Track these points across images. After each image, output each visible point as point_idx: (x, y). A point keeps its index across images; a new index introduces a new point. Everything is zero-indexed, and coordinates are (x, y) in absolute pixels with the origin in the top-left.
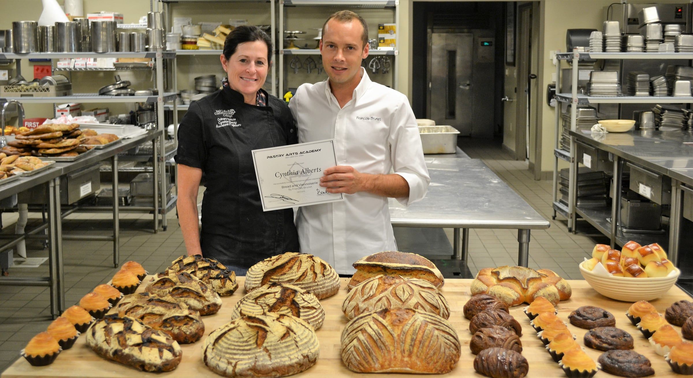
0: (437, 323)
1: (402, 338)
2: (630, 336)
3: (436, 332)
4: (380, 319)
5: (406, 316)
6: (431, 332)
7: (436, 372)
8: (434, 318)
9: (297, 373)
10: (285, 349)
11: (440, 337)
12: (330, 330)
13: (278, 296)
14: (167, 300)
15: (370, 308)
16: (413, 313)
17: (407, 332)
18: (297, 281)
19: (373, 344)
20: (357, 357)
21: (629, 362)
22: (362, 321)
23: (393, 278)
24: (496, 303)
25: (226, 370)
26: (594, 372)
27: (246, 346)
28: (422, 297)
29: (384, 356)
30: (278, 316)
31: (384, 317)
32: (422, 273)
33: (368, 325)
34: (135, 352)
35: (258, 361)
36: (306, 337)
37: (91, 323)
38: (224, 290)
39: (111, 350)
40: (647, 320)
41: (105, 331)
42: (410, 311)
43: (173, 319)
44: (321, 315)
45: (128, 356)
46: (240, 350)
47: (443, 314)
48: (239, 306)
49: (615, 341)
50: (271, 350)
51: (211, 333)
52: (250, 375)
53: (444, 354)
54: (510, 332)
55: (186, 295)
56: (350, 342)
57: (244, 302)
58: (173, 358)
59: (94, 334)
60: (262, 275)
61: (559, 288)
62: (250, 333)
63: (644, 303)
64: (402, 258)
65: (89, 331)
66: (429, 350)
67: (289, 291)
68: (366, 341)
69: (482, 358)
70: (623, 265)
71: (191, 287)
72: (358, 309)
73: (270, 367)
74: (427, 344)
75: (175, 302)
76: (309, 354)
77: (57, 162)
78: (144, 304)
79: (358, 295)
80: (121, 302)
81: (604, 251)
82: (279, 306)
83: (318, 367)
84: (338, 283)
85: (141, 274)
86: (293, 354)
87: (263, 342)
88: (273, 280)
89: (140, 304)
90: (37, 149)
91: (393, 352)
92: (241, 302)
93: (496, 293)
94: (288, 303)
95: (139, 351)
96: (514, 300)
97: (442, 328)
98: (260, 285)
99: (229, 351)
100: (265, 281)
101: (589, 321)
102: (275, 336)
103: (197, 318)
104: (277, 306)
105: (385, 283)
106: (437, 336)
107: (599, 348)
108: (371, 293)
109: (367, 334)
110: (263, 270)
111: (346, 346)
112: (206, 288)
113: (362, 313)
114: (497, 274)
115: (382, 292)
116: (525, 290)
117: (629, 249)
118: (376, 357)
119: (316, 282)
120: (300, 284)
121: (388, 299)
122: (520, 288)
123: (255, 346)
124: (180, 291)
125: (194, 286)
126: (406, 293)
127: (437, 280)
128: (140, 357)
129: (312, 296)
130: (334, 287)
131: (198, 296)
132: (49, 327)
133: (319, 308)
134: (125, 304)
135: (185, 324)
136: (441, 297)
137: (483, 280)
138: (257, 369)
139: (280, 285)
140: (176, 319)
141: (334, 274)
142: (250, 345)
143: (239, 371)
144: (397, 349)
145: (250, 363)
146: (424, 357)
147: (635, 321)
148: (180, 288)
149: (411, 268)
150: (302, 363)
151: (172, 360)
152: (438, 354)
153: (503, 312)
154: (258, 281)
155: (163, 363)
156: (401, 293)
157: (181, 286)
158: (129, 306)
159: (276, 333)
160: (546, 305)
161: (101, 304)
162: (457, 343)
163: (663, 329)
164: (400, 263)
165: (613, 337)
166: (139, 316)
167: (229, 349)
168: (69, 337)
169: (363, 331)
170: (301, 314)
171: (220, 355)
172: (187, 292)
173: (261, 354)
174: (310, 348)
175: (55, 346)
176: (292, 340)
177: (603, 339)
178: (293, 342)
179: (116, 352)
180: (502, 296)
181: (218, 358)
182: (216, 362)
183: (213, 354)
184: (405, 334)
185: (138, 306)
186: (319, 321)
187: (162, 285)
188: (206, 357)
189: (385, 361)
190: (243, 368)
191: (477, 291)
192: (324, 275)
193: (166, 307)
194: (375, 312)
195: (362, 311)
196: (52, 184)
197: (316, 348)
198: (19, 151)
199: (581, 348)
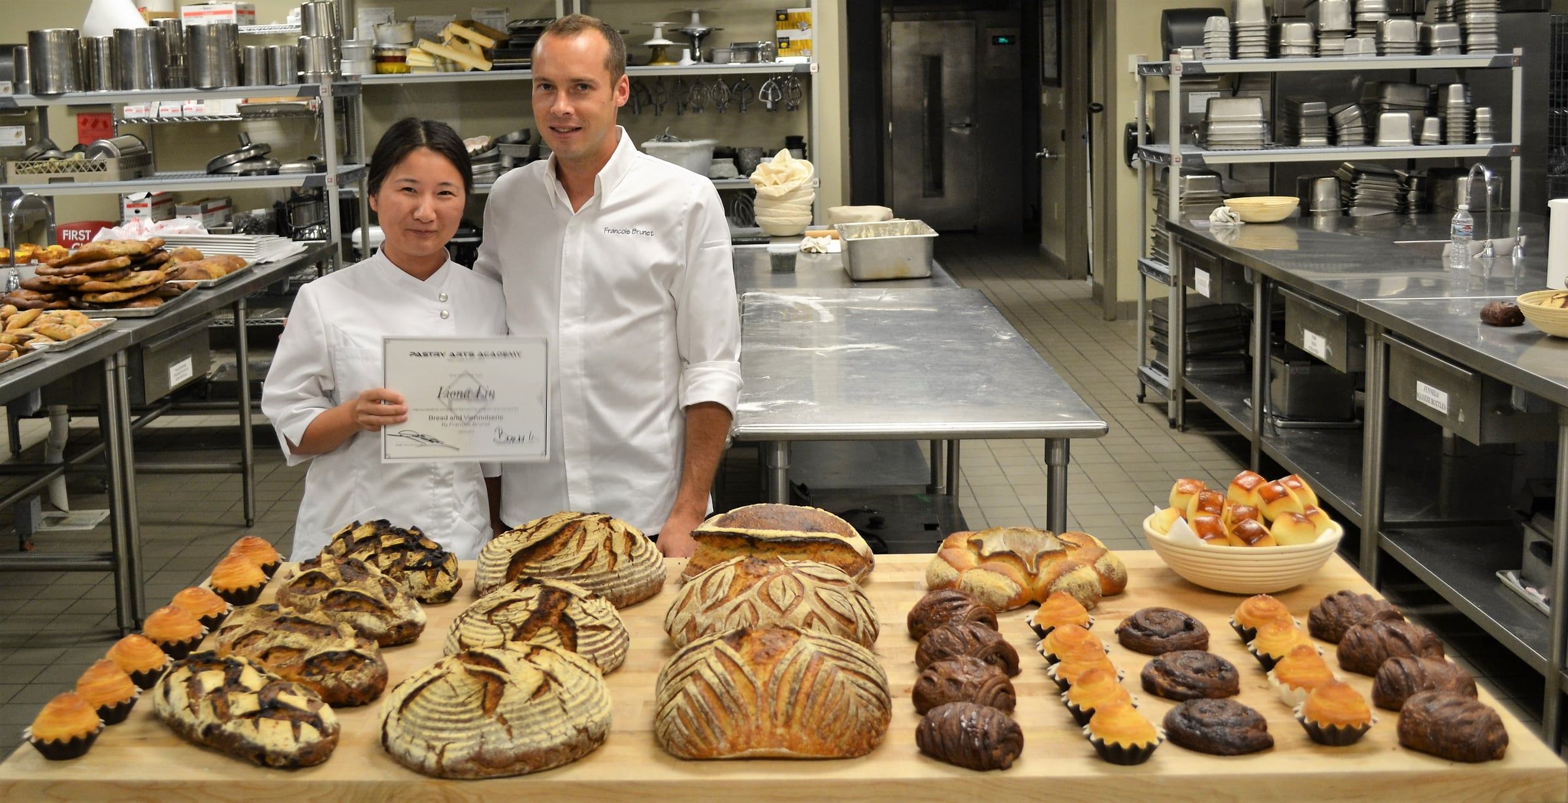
0: (843, 656)
1: (772, 689)
2: (1232, 669)
3: (841, 676)
4: (730, 651)
5: (781, 645)
6: (829, 675)
7: (840, 755)
8: (837, 647)
9: (566, 764)
10: (539, 718)
11: (847, 684)
12: (640, 671)
13: (533, 605)
14: (313, 620)
15: (718, 625)
16: (796, 637)
17: (783, 675)
18: (576, 571)
19: (714, 703)
20: (684, 729)
21: (1223, 724)
22: (694, 656)
23: (765, 562)
24: (970, 607)
25: (424, 761)
26: (1151, 748)
27: (462, 712)
28: (821, 599)
29: (737, 726)
30: (528, 650)
31: (738, 647)
32: (826, 547)
33: (705, 665)
34: (246, 730)
35: (487, 743)
36: (583, 691)
37: (165, 668)
38: (433, 592)
39: (199, 726)
40: (1268, 637)
41: (188, 687)
42: (791, 634)
43: (325, 658)
44: (620, 641)
45: (233, 738)
46: (451, 721)
47: (864, 633)
48: (457, 628)
49: (1199, 680)
50: (511, 719)
51: (396, 687)
52: (471, 770)
53: (855, 718)
54: (991, 668)
55: (353, 606)
56: (671, 700)
57: (467, 619)
58: (321, 739)
59: (166, 693)
60: (507, 560)
61: (1102, 572)
62: (470, 686)
63: (1265, 599)
64: (787, 518)
65: (158, 689)
66: (826, 711)
67: (557, 595)
68: (700, 698)
69: (930, 726)
70: (1229, 521)
71: (364, 589)
72: (695, 627)
73: (511, 753)
74: (821, 699)
75: (330, 623)
76: (590, 724)
77: (119, 318)
78: (267, 629)
79: (695, 599)
80: (223, 626)
81: (1191, 493)
82: (536, 626)
83: (609, 750)
84: (660, 572)
85: (270, 562)
86: (556, 726)
87: (496, 705)
88: (528, 571)
89: (260, 629)
90: (80, 294)
91: (753, 718)
92: (462, 620)
93: (974, 585)
94: (554, 619)
95: (253, 727)
96: (1009, 598)
97: (852, 666)
98: (504, 581)
99: (430, 724)
100: (514, 572)
101: (1156, 638)
102: (520, 691)
103: (373, 655)
104: (531, 626)
105: (747, 574)
106: (843, 683)
107: (1169, 695)
108: (721, 595)
109: (703, 683)
110: (509, 551)
111: (663, 708)
112: (395, 590)
113: (702, 635)
114: (977, 545)
115: (742, 591)
116: (1032, 576)
117: (1242, 487)
118: (720, 728)
119: (615, 572)
120: (583, 577)
121: (752, 606)
122: (1022, 573)
123: (480, 712)
124: (343, 599)
125: (371, 587)
126: (789, 593)
127: (859, 560)
128: (254, 739)
129: (603, 603)
130: (652, 581)
131: (379, 608)
132: (80, 681)
133: (617, 628)
134: (232, 628)
135: (348, 669)
136: (860, 598)
137: (950, 559)
138: (485, 759)
139: (538, 582)
140: (331, 658)
141: (652, 554)
142: (471, 711)
143: (450, 763)
144: (763, 711)
145: (471, 747)
146: (814, 726)
147: (1247, 635)
148: (339, 593)
149: (805, 539)
150: (574, 742)
151: (318, 743)
152: (843, 719)
153: (981, 627)
154: (501, 572)
155: (300, 749)
156: (780, 592)
157: (343, 589)
158: (239, 632)
159: (523, 686)
160: (1069, 609)
161: (186, 628)
162: (883, 695)
163: (1295, 653)
164: (785, 530)
165: (1197, 672)
166: (258, 653)
167: (429, 719)
168: (118, 700)
169: (697, 676)
170: (580, 642)
171: (413, 732)
172: (355, 600)
173: (493, 729)
174: (591, 712)
175: (90, 720)
176: (553, 699)
177: (1178, 677)
178: (557, 702)
179: (209, 730)
180: (986, 591)
181: (408, 738)
182: (405, 746)
183: (400, 731)
184: (778, 680)
185: (256, 633)
186: (617, 653)
187: (308, 586)
188: (385, 736)
189: (739, 737)
190: (456, 758)
191: (937, 581)
192: (631, 558)
193: (310, 633)
194: (721, 638)
195: (701, 631)
196: (110, 366)
197: (605, 712)
198: (42, 299)
199: (1132, 696)
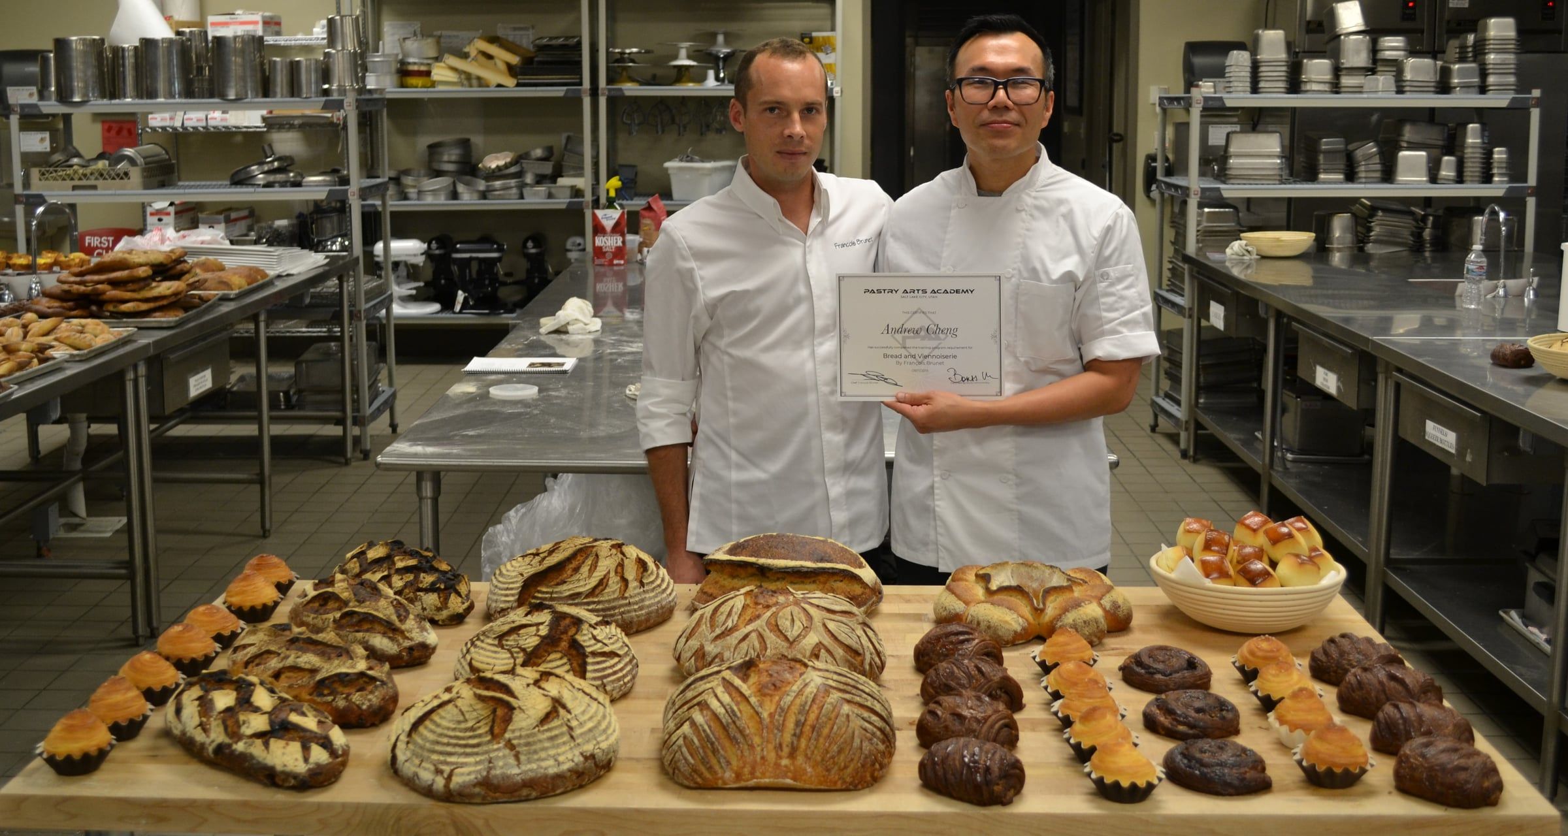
0: (848, 689)
1: (778, 721)
2: (1234, 710)
3: (846, 708)
4: (737, 682)
5: (788, 676)
6: (834, 707)
7: (843, 787)
8: (843, 679)
9: (572, 790)
10: (547, 744)
11: (852, 717)
12: (648, 698)
13: (544, 631)
14: (325, 641)
15: (727, 655)
16: (803, 669)
17: (789, 707)
18: (587, 596)
19: (719, 732)
20: (690, 758)
21: (1222, 764)
22: (702, 686)
23: (775, 592)
24: (977, 641)
25: (432, 785)
26: (1150, 787)
27: (470, 737)
28: (829, 631)
29: (742, 756)
30: (537, 676)
31: (745, 679)
32: (836, 578)
33: (712, 695)
34: (257, 750)
35: (494, 768)
36: (591, 718)
37: (178, 685)
38: (445, 614)
39: (210, 745)
40: (1270, 677)
41: (199, 705)
42: (798, 666)
43: (336, 679)
44: (629, 667)
45: (244, 757)
46: (460, 746)
47: (870, 664)
48: (468, 651)
49: (1202, 720)
50: (519, 745)
51: (406, 710)
52: (478, 794)
53: (859, 752)
54: (995, 703)
55: (366, 626)
56: (678, 729)
57: (478, 643)
58: (330, 760)
60: (519, 584)
61: (1108, 608)
62: (479, 712)
63: (1267, 640)
64: (798, 548)
65: (170, 706)
66: (830, 744)
67: (567, 621)
68: (706, 727)
69: (934, 760)
70: (1235, 561)
71: (376, 610)
72: (704, 655)
73: (519, 778)
74: (826, 731)
75: (342, 644)
76: (596, 751)
77: (140, 328)
78: (280, 648)
79: (705, 627)
80: (237, 643)
81: (1198, 532)
82: (546, 651)
83: (615, 777)
84: (671, 599)
85: (284, 580)
86: (564, 753)
87: (505, 731)
88: (540, 595)
89: (273, 648)
90: (101, 303)
91: (759, 749)
92: (473, 644)
93: (981, 618)
94: (564, 644)
95: (263, 748)
96: (1015, 632)
97: (858, 699)
98: (515, 604)
99: (439, 748)
100: (526, 596)
101: (1158, 676)
102: (529, 717)
103: (383, 676)
104: (541, 650)
105: (757, 604)
106: (848, 716)
107: (1170, 734)
108: (730, 624)
109: (709, 713)
110: (522, 575)
111: (670, 735)
112: (407, 612)
113: (710, 664)
114: (985, 578)
115: (751, 621)
116: (1039, 612)
117: (1248, 527)
118: (725, 758)
119: (626, 598)
120: (594, 603)
121: (761, 637)
122: (1029, 608)
123: (489, 738)
124: (355, 619)
125: (384, 609)
126: (798, 623)
127: (867, 591)
128: (265, 759)
129: (613, 629)
130: (662, 607)
131: (390, 629)
132: (93, 697)
133: (626, 654)
134: (244, 647)
135: (361, 689)
136: (867, 630)
137: (958, 592)
138: (492, 784)
139: (549, 607)
140: (342, 679)
141: (663, 580)
142: (480, 736)
143: (458, 787)
144: (768, 742)
145: (479, 772)
146: (819, 758)
147: (1248, 675)
148: (352, 613)
149: (815, 569)
150: (580, 768)
151: (327, 764)
152: (847, 751)
153: (986, 662)
154: (513, 595)
155: (309, 770)
156: (788, 623)
157: (356, 609)
158: (251, 651)
159: (531, 712)
160: (1074, 646)
161: (199, 645)
162: (888, 728)
163: (1296, 695)
164: (792, 559)
165: (1198, 711)
166: (270, 672)
167: (438, 743)
168: (130, 717)
169: (703, 706)
170: (589, 668)
171: (421, 756)
172: (368, 622)
173: (501, 754)
174: (599, 739)
175: (102, 737)
176: (561, 725)
177: (1180, 716)
178: (565, 729)
179: (220, 748)
180: (992, 625)
181: (417, 762)
182: (413, 769)
183: (408, 754)
184: (784, 712)
185: (269, 652)
186: (626, 680)
187: (321, 605)
188: (394, 758)
189: (744, 767)
190: (464, 782)
191: (945, 613)
192: (642, 584)
193: (322, 654)
194: (729, 668)
195: (709, 659)
196: (130, 375)
197: (612, 740)
198: (63, 308)
199: (1134, 734)
